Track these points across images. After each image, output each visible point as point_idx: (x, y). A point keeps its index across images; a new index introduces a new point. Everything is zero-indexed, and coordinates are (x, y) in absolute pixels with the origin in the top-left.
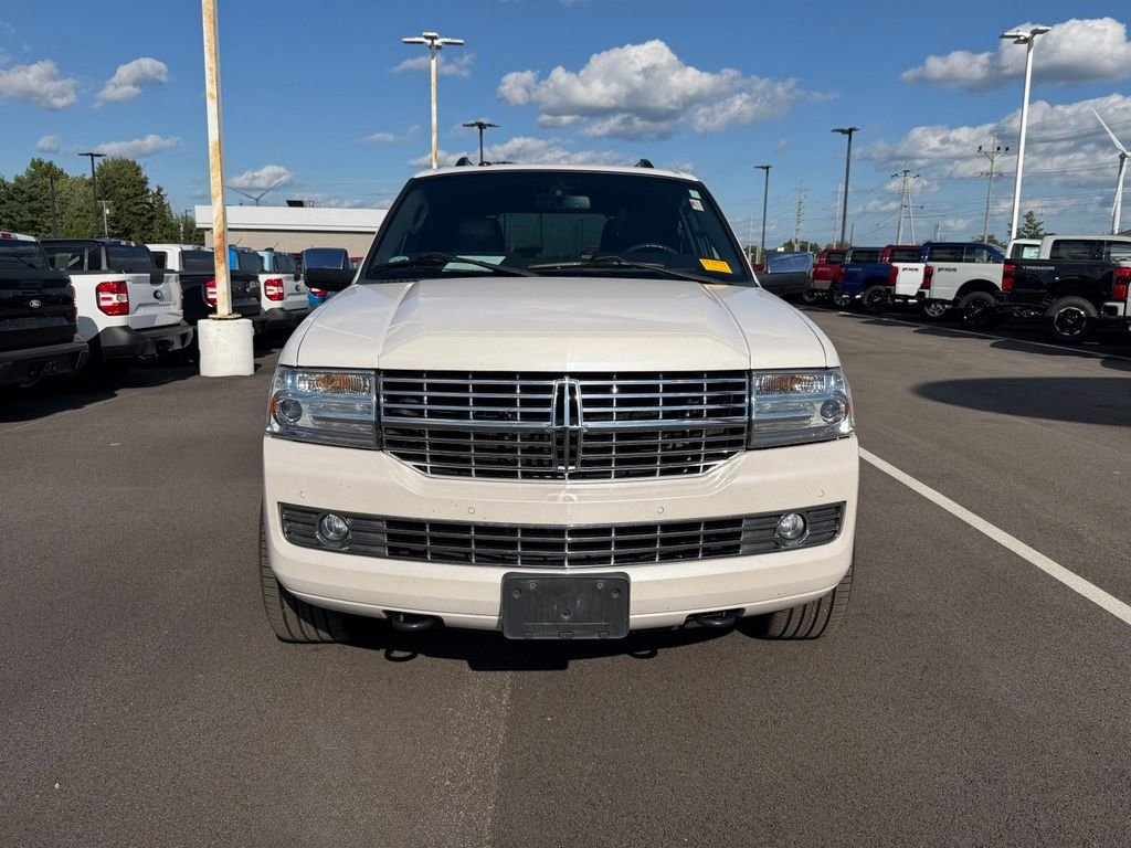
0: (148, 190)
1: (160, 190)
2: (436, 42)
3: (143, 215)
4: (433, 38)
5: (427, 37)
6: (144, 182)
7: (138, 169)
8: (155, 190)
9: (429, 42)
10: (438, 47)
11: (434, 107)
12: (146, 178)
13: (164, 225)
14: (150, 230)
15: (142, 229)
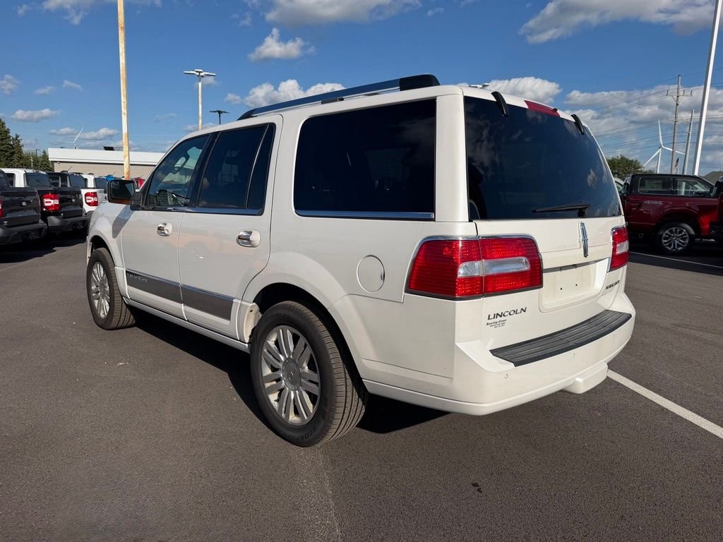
0: (10, 137)
1: (17, 136)
2: (201, 74)
3: (6, 151)
4: (200, 72)
5: (197, 72)
6: (7, 132)
7: (3, 124)
8: (14, 137)
9: (198, 74)
10: (202, 76)
11: (200, 106)
12: (8, 129)
13: (21, 158)
14: (11, 160)
15: (7, 159)
